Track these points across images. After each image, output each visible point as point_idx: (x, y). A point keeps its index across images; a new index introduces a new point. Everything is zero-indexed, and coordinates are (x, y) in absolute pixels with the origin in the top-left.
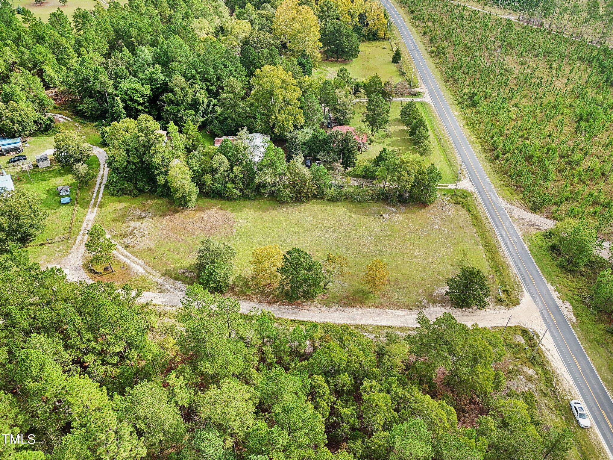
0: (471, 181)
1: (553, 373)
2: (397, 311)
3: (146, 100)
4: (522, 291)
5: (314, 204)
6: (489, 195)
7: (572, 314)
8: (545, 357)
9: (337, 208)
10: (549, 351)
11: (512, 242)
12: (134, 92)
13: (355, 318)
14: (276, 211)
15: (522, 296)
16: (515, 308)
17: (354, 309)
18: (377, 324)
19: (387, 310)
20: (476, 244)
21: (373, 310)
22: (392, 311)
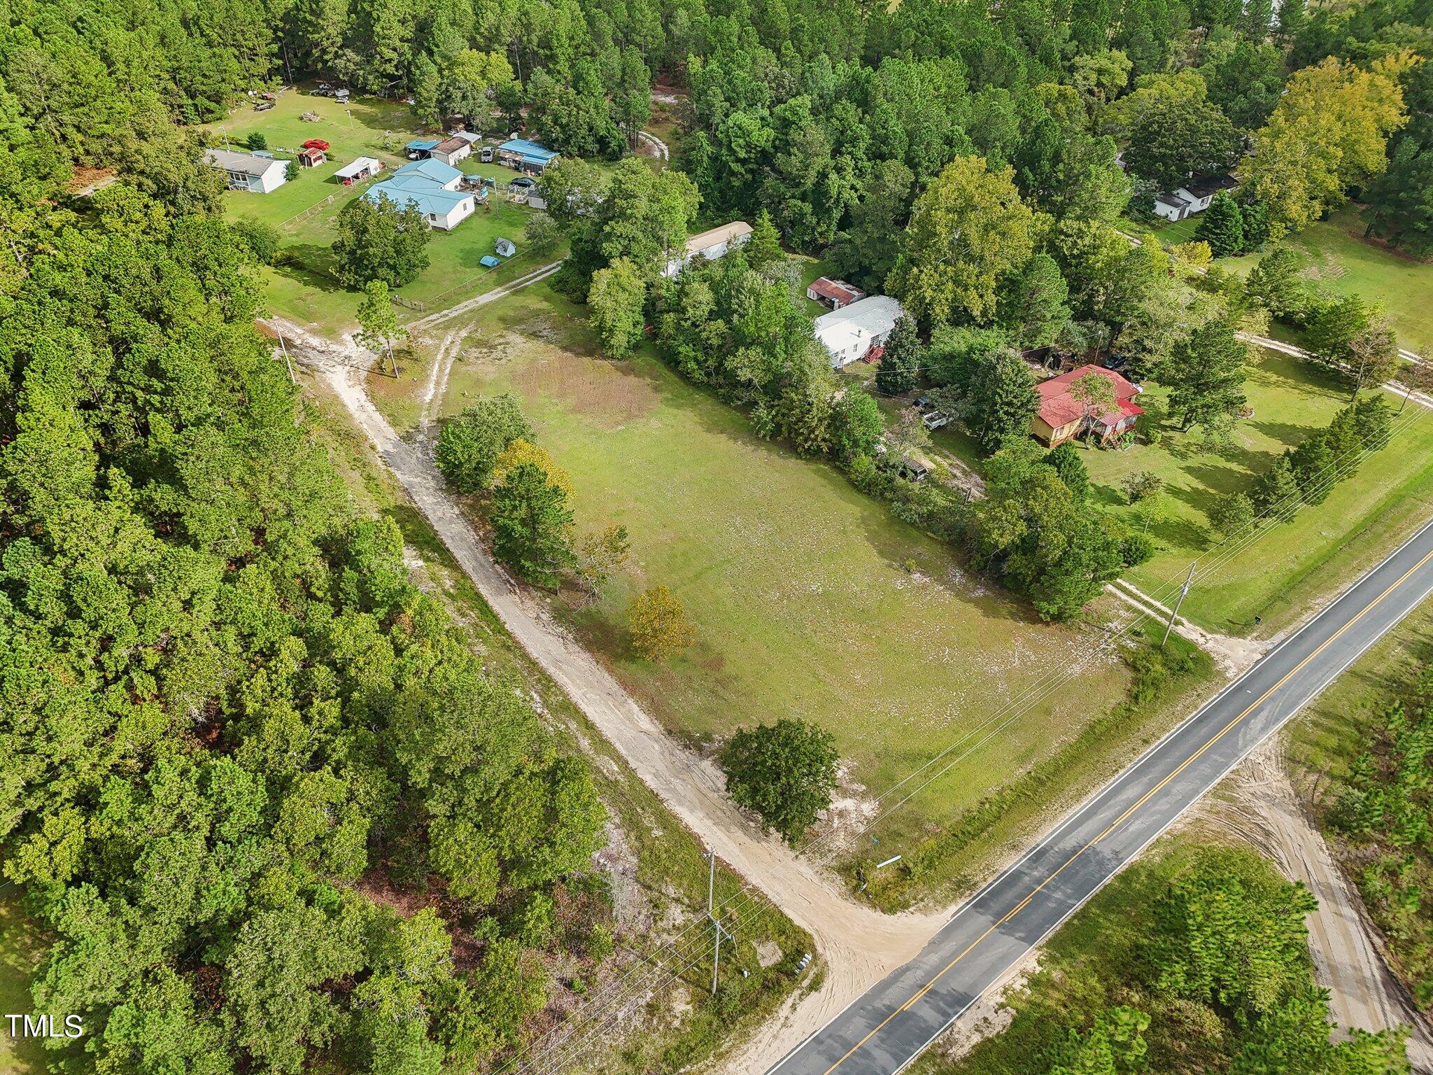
0: (1265, 656)
1: (720, 1056)
2: (643, 716)
3: (752, 155)
4: (943, 903)
5: (816, 472)
6: (1260, 709)
7: (976, 1038)
8: (758, 1023)
9: (843, 504)
10: (784, 1025)
11: (1117, 823)
12: (739, 133)
13: (564, 667)
14: (731, 443)
15: (925, 911)
16: (866, 910)
17: (587, 655)
18: (580, 701)
19: (630, 701)
20: (1023, 759)
21: (610, 682)
22: (635, 708)
